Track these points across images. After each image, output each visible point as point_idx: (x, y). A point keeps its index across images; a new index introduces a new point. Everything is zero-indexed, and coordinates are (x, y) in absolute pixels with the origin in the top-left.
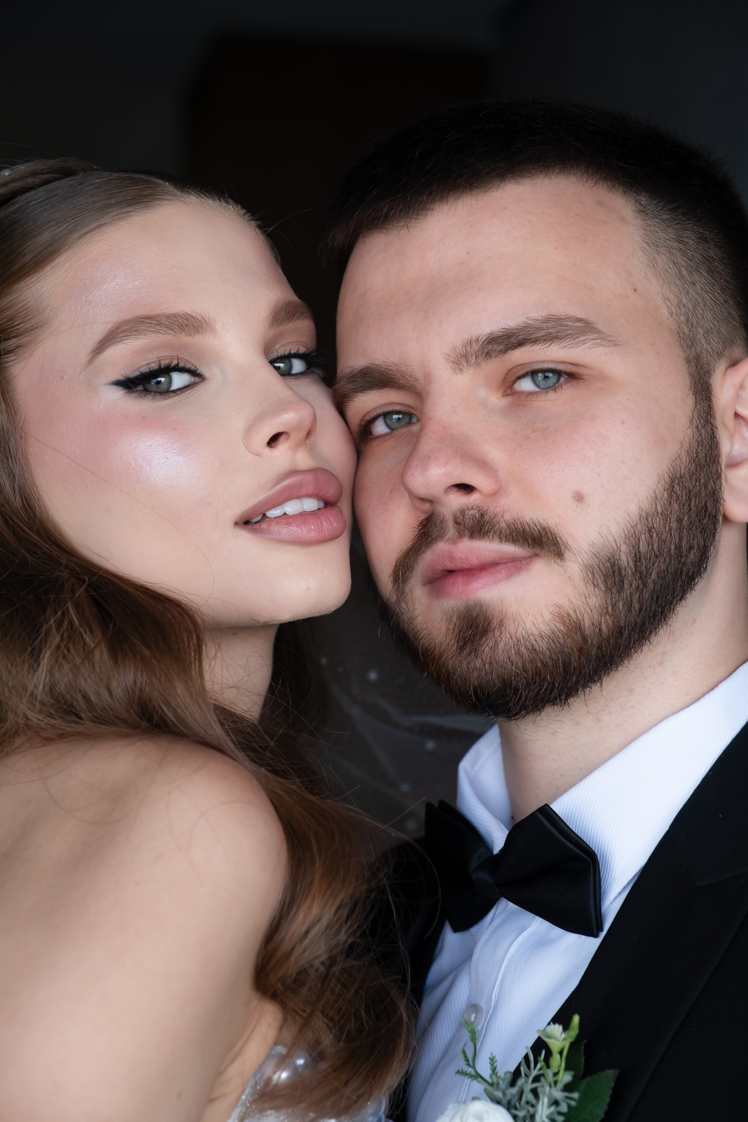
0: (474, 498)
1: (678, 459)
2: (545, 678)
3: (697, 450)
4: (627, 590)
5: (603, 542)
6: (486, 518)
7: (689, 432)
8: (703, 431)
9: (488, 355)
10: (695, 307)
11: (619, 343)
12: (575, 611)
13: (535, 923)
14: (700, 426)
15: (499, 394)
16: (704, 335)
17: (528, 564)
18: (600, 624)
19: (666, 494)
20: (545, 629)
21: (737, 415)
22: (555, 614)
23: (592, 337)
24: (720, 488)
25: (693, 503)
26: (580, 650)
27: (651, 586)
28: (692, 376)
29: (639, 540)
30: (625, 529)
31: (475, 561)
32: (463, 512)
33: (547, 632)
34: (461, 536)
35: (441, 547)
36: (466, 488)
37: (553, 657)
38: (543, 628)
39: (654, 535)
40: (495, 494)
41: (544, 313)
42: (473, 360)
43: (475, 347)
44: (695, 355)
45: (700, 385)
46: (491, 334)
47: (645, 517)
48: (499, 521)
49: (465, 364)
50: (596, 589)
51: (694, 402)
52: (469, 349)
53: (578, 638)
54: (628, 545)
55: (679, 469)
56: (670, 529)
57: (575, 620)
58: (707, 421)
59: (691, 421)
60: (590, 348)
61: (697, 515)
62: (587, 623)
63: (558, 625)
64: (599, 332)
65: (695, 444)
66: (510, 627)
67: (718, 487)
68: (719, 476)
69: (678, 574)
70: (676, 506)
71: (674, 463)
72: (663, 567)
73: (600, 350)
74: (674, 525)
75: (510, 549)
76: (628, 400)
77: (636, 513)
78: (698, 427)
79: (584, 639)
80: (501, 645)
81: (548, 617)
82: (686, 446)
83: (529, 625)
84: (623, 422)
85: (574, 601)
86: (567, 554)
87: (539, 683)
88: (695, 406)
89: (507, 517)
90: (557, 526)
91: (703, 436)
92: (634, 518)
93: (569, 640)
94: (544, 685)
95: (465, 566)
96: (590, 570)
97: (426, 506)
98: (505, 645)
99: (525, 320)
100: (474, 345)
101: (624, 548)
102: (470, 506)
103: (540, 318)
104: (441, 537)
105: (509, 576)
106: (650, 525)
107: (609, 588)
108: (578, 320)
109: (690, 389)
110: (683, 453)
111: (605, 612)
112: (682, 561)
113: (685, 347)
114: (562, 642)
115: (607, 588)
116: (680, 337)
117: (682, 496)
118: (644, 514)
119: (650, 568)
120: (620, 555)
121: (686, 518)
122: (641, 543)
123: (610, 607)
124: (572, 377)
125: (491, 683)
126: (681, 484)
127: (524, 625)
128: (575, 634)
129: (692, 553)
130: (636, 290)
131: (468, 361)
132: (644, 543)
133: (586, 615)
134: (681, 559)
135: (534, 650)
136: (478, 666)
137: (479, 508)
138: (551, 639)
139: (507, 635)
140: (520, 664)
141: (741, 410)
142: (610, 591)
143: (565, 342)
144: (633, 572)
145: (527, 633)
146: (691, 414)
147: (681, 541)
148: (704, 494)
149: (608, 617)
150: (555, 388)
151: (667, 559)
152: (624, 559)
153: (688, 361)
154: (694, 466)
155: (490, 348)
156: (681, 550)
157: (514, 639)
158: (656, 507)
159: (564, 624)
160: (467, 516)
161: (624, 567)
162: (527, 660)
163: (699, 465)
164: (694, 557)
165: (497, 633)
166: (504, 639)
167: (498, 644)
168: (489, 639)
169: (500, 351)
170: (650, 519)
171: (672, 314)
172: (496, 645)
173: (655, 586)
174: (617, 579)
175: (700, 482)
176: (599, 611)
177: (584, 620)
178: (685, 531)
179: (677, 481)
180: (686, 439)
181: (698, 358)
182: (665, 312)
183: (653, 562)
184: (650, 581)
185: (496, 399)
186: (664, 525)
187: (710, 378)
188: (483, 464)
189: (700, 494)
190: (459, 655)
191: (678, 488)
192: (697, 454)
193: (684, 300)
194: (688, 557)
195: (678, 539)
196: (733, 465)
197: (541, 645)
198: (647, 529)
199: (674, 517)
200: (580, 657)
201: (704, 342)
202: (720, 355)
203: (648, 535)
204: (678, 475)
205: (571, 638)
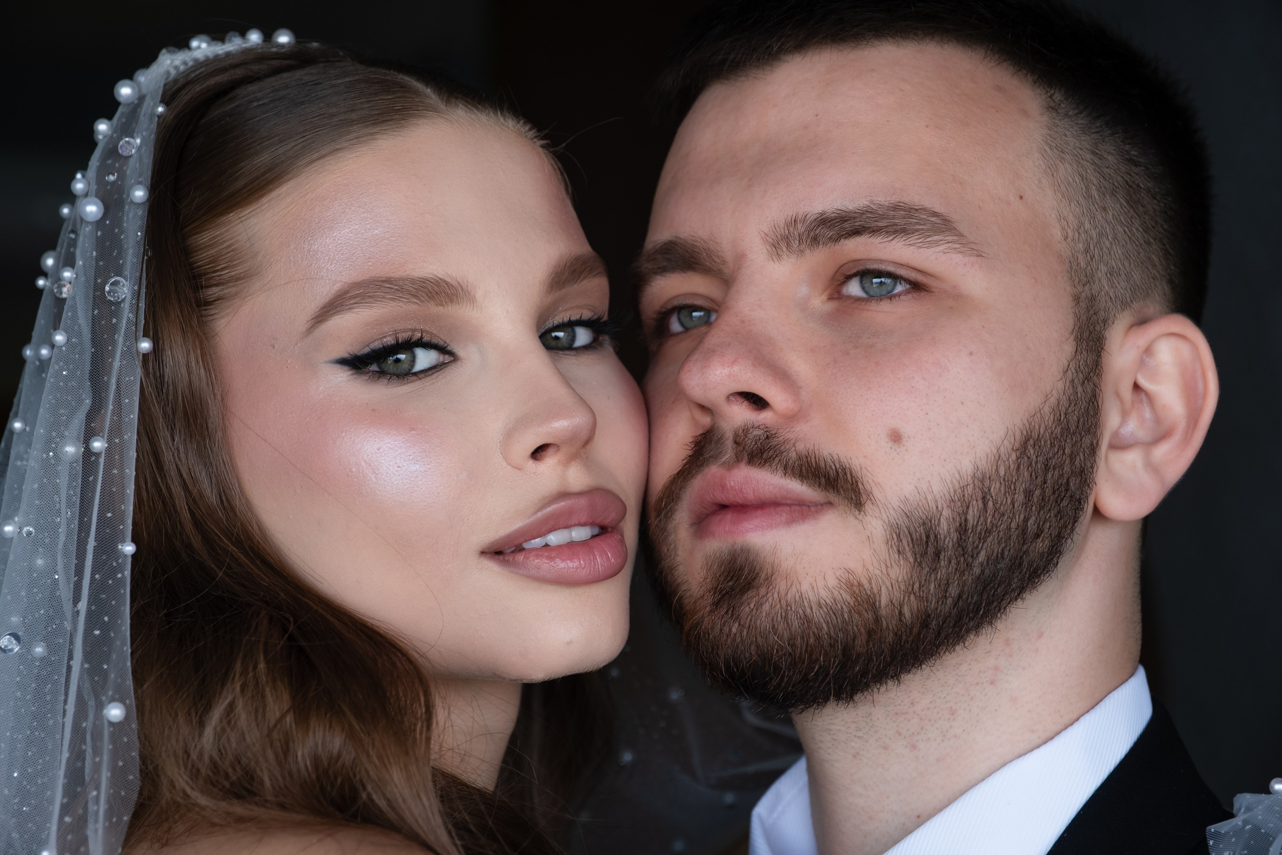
0: (765, 417)
1: (1039, 415)
2: (817, 660)
3: (1067, 410)
4: (944, 571)
5: (918, 499)
6: (773, 442)
7: (1060, 385)
8: (1080, 389)
9: (815, 241)
10: (1100, 235)
11: (983, 255)
12: (870, 582)
14: (1076, 381)
15: (825, 296)
16: (1106, 274)
17: (817, 512)
18: (901, 606)
19: (1014, 457)
21: (1136, 387)
22: (844, 581)
23: (950, 238)
24: (1092, 467)
25: (1050, 475)
26: (871, 633)
27: (977, 570)
28: (1078, 318)
29: (968, 507)
30: (952, 490)
31: (750, 496)
32: (746, 430)
33: (828, 601)
34: (738, 459)
35: (713, 471)
36: (757, 402)
37: (832, 634)
38: (824, 594)
39: (990, 504)
41: (894, 199)
42: (795, 245)
43: (799, 228)
44: (1089, 295)
45: (1088, 332)
46: (822, 214)
47: (982, 481)
48: (789, 449)
49: (784, 249)
50: (901, 557)
51: (1075, 350)
52: (792, 230)
53: (870, 616)
54: (953, 510)
55: (1037, 427)
56: (1013, 503)
57: (869, 592)
58: (1087, 378)
59: (1065, 372)
60: (945, 253)
61: (1054, 493)
62: (884, 600)
63: (844, 595)
64: (961, 235)
65: (1065, 402)
66: (782, 586)
67: (1089, 465)
69: (1017, 563)
70: (1026, 475)
71: (1032, 418)
72: (997, 549)
73: (957, 258)
74: (1020, 498)
75: (796, 487)
76: (983, 327)
77: (970, 472)
78: (1072, 381)
79: (877, 619)
80: (766, 607)
81: (832, 582)
82: (1053, 400)
83: (806, 586)
84: (971, 354)
85: (871, 569)
86: (868, 507)
87: (808, 664)
88: (1074, 354)
89: (801, 447)
90: (861, 468)
91: (1079, 395)
92: (966, 478)
93: (856, 617)
94: (815, 667)
95: (738, 501)
96: (896, 533)
97: (707, 418)
98: (771, 607)
99: (867, 203)
100: (799, 226)
101: (946, 513)
102: (756, 424)
103: (887, 204)
104: (716, 457)
105: (790, 522)
106: (986, 490)
107: (919, 560)
108: (935, 214)
109: (1072, 333)
110: (1047, 409)
111: (909, 591)
112: (1025, 547)
113: (1076, 282)
114: (846, 616)
115: (915, 559)
116: (1071, 268)
117: (1036, 463)
118: (979, 474)
119: (977, 547)
120: (939, 520)
121: (1037, 492)
122: (970, 511)
123: (917, 586)
124: (916, 287)
125: (747, 655)
126: (1037, 447)
127: (798, 586)
128: (866, 610)
129: (1039, 540)
130: (1021, 197)
131: (788, 245)
132: (973, 511)
133: (884, 590)
134: (1023, 544)
135: (807, 620)
136: (734, 630)
137: (767, 429)
138: (832, 611)
139: (776, 595)
140: (786, 635)
141: (1143, 382)
142: (920, 564)
143: (914, 239)
144: (953, 546)
145: (801, 597)
146: (1066, 363)
147: (1026, 520)
148: (1067, 468)
149: (912, 597)
150: (890, 296)
151: (1003, 540)
152: (945, 527)
153: (1077, 299)
154: (1059, 430)
155: (817, 232)
156: (1024, 531)
157: (783, 603)
158: (997, 470)
159: (853, 594)
160: (750, 436)
161: (942, 537)
162: (796, 631)
163: (1066, 430)
164: (1041, 545)
165: (763, 591)
166: (770, 600)
167: (762, 605)
168: (752, 597)
169: (830, 238)
170: (987, 483)
171: (1066, 238)
172: (759, 605)
173: (983, 572)
174: (931, 550)
175: (1064, 452)
176: (903, 587)
177: (880, 596)
178: (1034, 508)
179: (1031, 442)
180: (1054, 392)
181: (1092, 299)
182: (1057, 233)
183: (983, 538)
184: (977, 563)
185: (819, 303)
186: (1005, 495)
187: (1105, 329)
188: (782, 375)
189: (1062, 466)
190: (711, 611)
191: (1032, 451)
192: (1066, 414)
193: (1087, 226)
194: (1034, 544)
195: (1022, 517)
196: (1119, 446)
197: (818, 615)
198: (980, 495)
199: (1021, 488)
200: (868, 642)
201: (1104, 282)
202: (1125, 305)
203: (980, 503)
204: (1035, 435)
205: (860, 614)
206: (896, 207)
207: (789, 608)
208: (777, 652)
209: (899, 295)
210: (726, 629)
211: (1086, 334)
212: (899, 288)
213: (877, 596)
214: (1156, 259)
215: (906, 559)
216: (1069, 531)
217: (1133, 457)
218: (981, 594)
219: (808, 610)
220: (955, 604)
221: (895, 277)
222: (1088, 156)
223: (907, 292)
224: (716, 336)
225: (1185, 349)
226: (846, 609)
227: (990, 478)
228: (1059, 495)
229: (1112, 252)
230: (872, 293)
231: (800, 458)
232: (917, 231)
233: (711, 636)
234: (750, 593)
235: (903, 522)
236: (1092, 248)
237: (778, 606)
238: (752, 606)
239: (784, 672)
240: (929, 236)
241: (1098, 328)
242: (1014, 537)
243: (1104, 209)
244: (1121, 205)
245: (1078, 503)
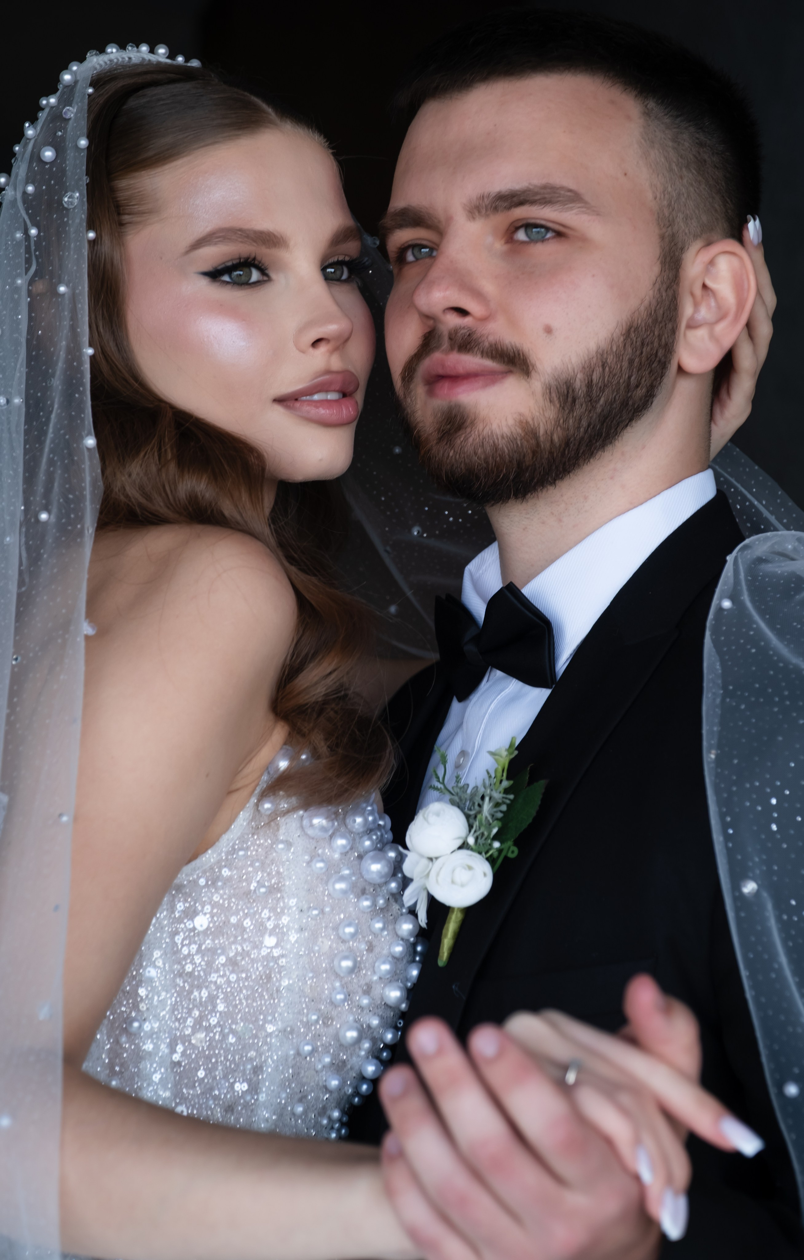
0: (467, 321)
1: (637, 313)
2: (502, 471)
3: (656, 308)
4: (578, 411)
5: (563, 368)
6: (475, 337)
7: (651, 293)
8: (664, 294)
9: (496, 209)
10: (679, 194)
11: (601, 214)
12: (534, 421)
13: (511, 685)
14: (662, 289)
15: (503, 242)
16: (683, 219)
17: (503, 378)
18: (552, 434)
19: (622, 339)
20: (506, 430)
21: (705, 286)
22: (518, 421)
23: (579, 205)
24: (673, 342)
25: (644, 349)
26: (534, 453)
27: (599, 410)
28: (662, 249)
29: (593, 371)
30: (583, 360)
31: (461, 370)
32: (456, 330)
33: (508, 434)
34: (452, 349)
35: (437, 355)
36: (462, 312)
37: (511, 454)
39: (607, 369)
40: (484, 319)
41: (544, 181)
42: (484, 211)
44: (671, 233)
45: (670, 257)
46: (499, 193)
47: (601, 353)
48: (484, 341)
49: (477, 214)
50: (552, 405)
51: (660, 270)
52: (481, 202)
53: (533, 442)
54: (584, 374)
55: (636, 320)
56: (621, 367)
57: (532, 427)
58: (670, 287)
59: (654, 284)
60: (577, 214)
61: (648, 359)
62: (542, 431)
63: (518, 430)
64: (586, 203)
65: (654, 303)
66: (480, 426)
67: (671, 341)
68: (674, 331)
69: (624, 404)
70: (630, 350)
71: (633, 315)
72: (611, 396)
73: (584, 216)
74: (625, 364)
75: (489, 364)
76: (601, 258)
77: (595, 349)
78: (659, 290)
79: (538, 445)
80: (471, 440)
81: (511, 422)
82: (646, 302)
83: (495, 426)
84: (593, 276)
85: (534, 412)
86: (533, 374)
87: (496, 474)
88: (660, 272)
89: (491, 339)
90: (528, 350)
91: (664, 298)
92: (592, 353)
93: (525, 443)
95: (453, 373)
96: (548, 389)
97: (431, 322)
98: (473, 440)
99: (527, 185)
100: (486, 200)
101: (580, 376)
102: (463, 326)
103: (539, 185)
104: (438, 347)
105: (485, 386)
106: (604, 360)
107: (562, 405)
108: (570, 191)
109: (659, 259)
110: (642, 308)
111: (557, 424)
112: (629, 394)
113: (662, 225)
114: (519, 443)
115: (560, 406)
116: (659, 217)
117: (636, 342)
118: (600, 351)
119: (599, 395)
120: (575, 379)
121: (637, 360)
122: (595, 373)
123: (561, 421)
124: (559, 235)
125: (459, 470)
126: (636, 332)
127: (490, 426)
128: (531, 438)
129: (639, 389)
130: (626, 174)
131: (479, 212)
132: (597, 374)
133: (541, 425)
134: (628, 392)
135: (495, 447)
136: (451, 454)
137: (469, 329)
138: (512, 440)
139: (476, 432)
140: (482, 457)
141: (709, 283)
142: (563, 408)
143: (557, 207)
144: (584, 396)
145: (492, 432)
146: (655, 279)
147: (630, 377)
148: (656, 344)
149: (559, 429)
150: (543, 240)
151: (616, 390)
152: (579, 384)
153: (662, 237)
154: (650, 320)
155: (497, 203)
156: (628, 385)
157: (481, 437)
158: (611, 348)
159: (523, 429)
160: (459, 335)
161: (577, 390)
162: (488, 453)
163: (655, 321)
164: (640, 392)
165: (468, 430)
166: (473, 436)
167: (467, 439)
168: (462, 434)
169: (505, 207)
170: (605, 356)
171: (655, 198)
172: (466, 439)
173: (603, 410)
174: (570, 399)
175: (654, 334)
176: (553, 423)
177: (539, 428)
178: (635, 370)
179: (633, 329)
180: (647, 297)
181: (673, 236)
182: (650, 196)
183: (602, 390)
184: (598, 406)
185: (499, 246)
186: (616, 362)
187: (682, 254)
188: (478, 294)
189: (652, 343)
190: (437, 443)
191: (633, 335)
192: (655, 311)
193: (670, 189)
194: (635, 392)
195: (627, 376)
196: (692, 326)
197: (502, 443)
198: (600, 364)
199: (626, 358)
200: (533, 458)
201: (682, 224)
202: (696, 237)
203: (601, 369)
204: (635, 325)
205: (528, 441)
206: (545, 187)
207: (484, 440)
208: (477, 467)
209: (548, 239)
210: (446, 454)
211: (668, 259)
212: (549, 235)
213: (538, 428)
214: (716, 206)
215: (554, 405)
216: (659, 382)
217: (702, 333)
218: (602, 424)
219: (496, 441)
220: (586, 432)
221: (548, 229)
222: (670, 144)
223: (553, 238)
224: (435, 272)
225: (735, 261)
226: (518, 438)
227: (607, 353)
228: (651, 361)
229: (687, 205)
230: (532, 237)
231: (491, 346)
232: (558, 201)
233: (437, 459)
234: (460, 432)
235: (553, 383)
236: (673, 203)
237: (478, 439)
238: (462, 439)
239: (482, 479)
240: (567, 204)
241: (677, 254)
242: (622, 388)
243: (681, 178)
244: (693, 174)
245: (664, 365)
